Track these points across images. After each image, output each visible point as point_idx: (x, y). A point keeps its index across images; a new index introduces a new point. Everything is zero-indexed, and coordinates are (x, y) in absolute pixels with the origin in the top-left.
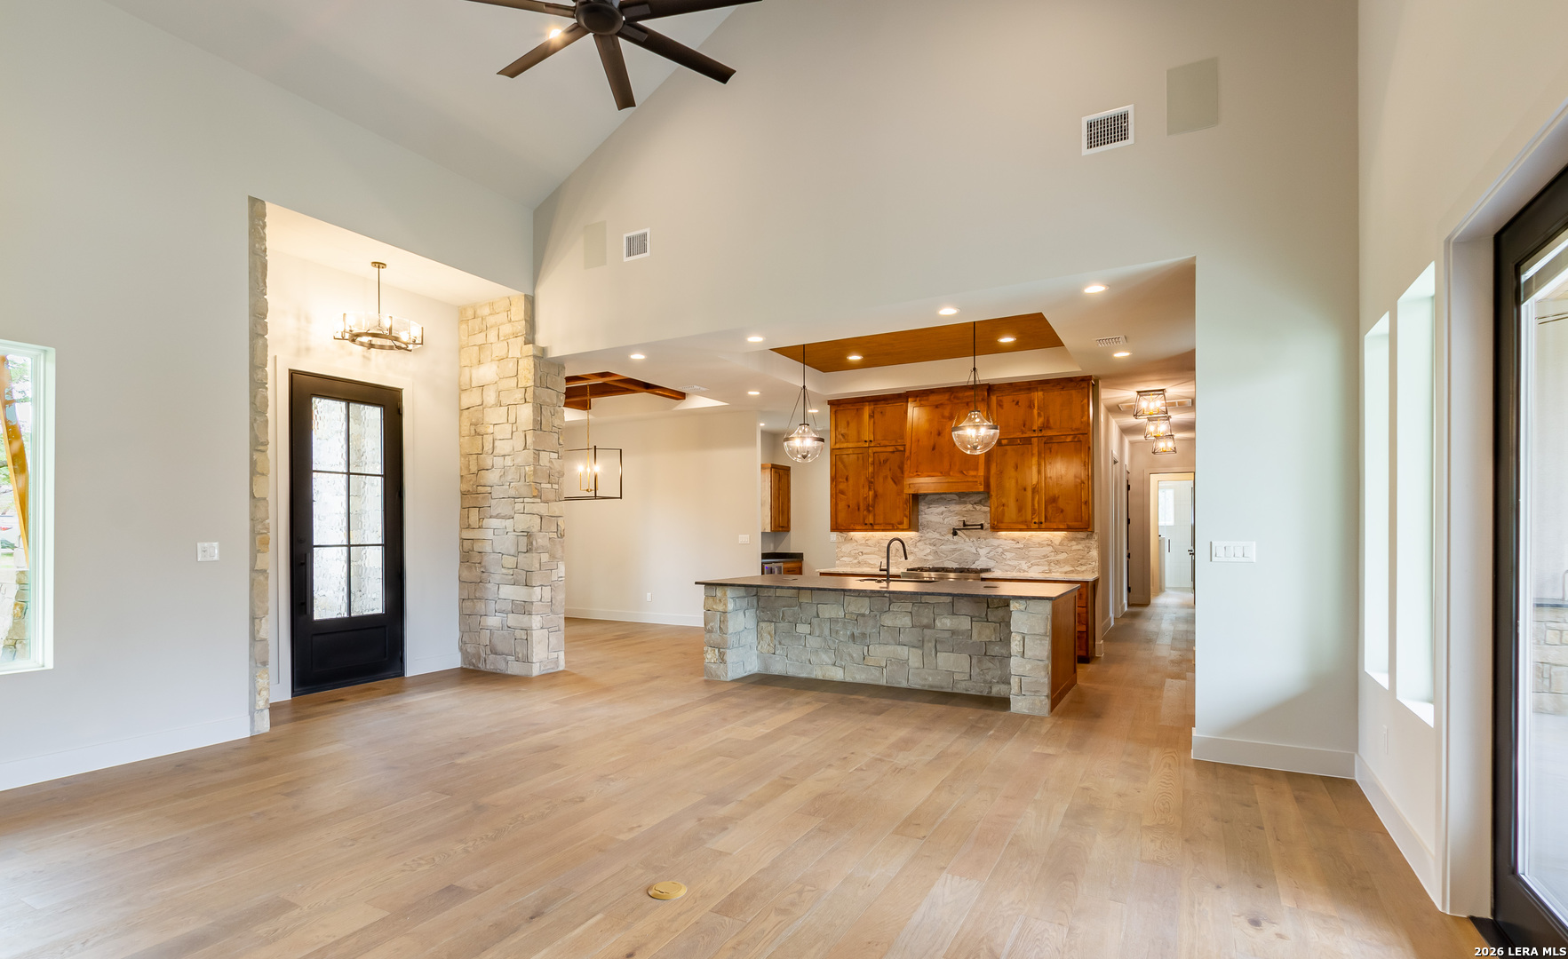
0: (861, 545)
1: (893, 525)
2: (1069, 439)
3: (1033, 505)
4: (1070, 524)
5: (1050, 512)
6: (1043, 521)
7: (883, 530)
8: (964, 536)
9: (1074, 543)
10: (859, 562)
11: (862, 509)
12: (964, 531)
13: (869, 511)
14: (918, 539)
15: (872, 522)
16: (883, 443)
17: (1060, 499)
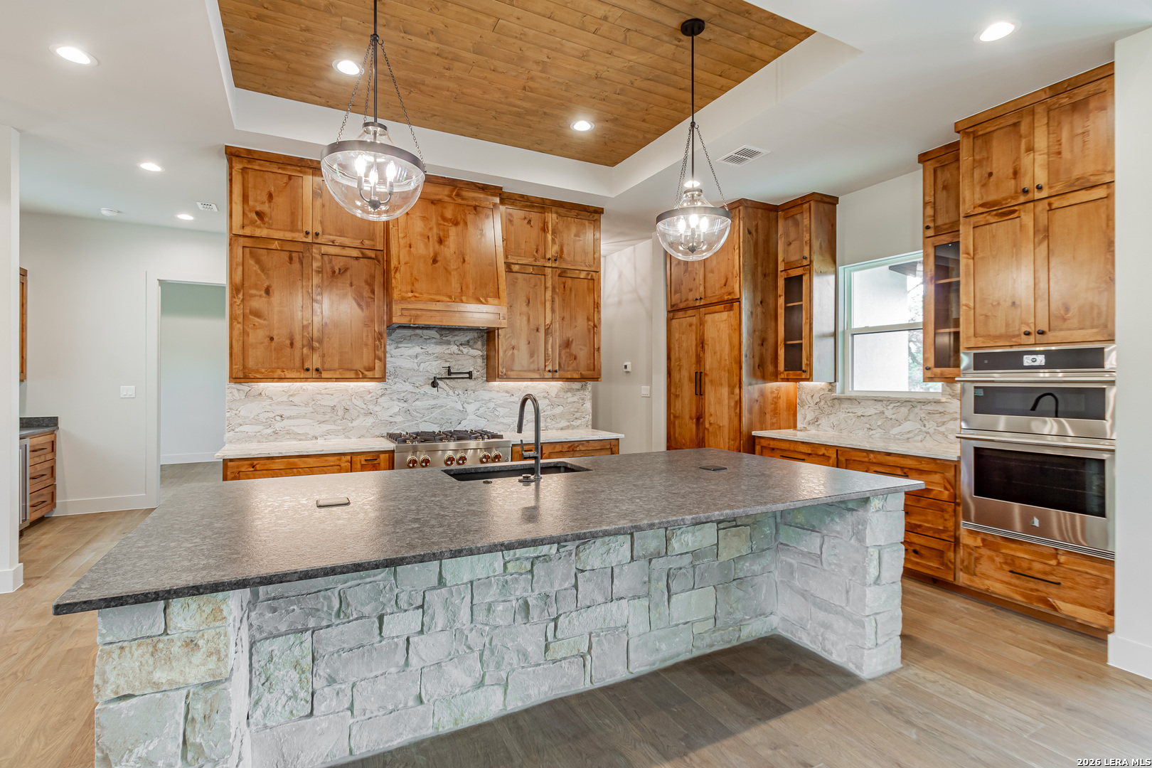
0: (278, 403)
1: (356, 371)
2: (583, 275)
3: (546, 349)
4: (583, 372)
5: (564, 358)
6: (557, 368)
7: (337, 379)
8: (446, 388)
9: (569, 394)
10: (275, 433)
11: (298, 344)
12: (447, 381)
13: (313, 349)
14: (380, 393)
15: (319, 366)
16: (339, 240)
17: (574, 344)
